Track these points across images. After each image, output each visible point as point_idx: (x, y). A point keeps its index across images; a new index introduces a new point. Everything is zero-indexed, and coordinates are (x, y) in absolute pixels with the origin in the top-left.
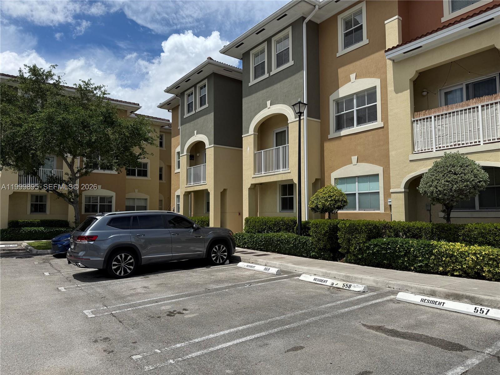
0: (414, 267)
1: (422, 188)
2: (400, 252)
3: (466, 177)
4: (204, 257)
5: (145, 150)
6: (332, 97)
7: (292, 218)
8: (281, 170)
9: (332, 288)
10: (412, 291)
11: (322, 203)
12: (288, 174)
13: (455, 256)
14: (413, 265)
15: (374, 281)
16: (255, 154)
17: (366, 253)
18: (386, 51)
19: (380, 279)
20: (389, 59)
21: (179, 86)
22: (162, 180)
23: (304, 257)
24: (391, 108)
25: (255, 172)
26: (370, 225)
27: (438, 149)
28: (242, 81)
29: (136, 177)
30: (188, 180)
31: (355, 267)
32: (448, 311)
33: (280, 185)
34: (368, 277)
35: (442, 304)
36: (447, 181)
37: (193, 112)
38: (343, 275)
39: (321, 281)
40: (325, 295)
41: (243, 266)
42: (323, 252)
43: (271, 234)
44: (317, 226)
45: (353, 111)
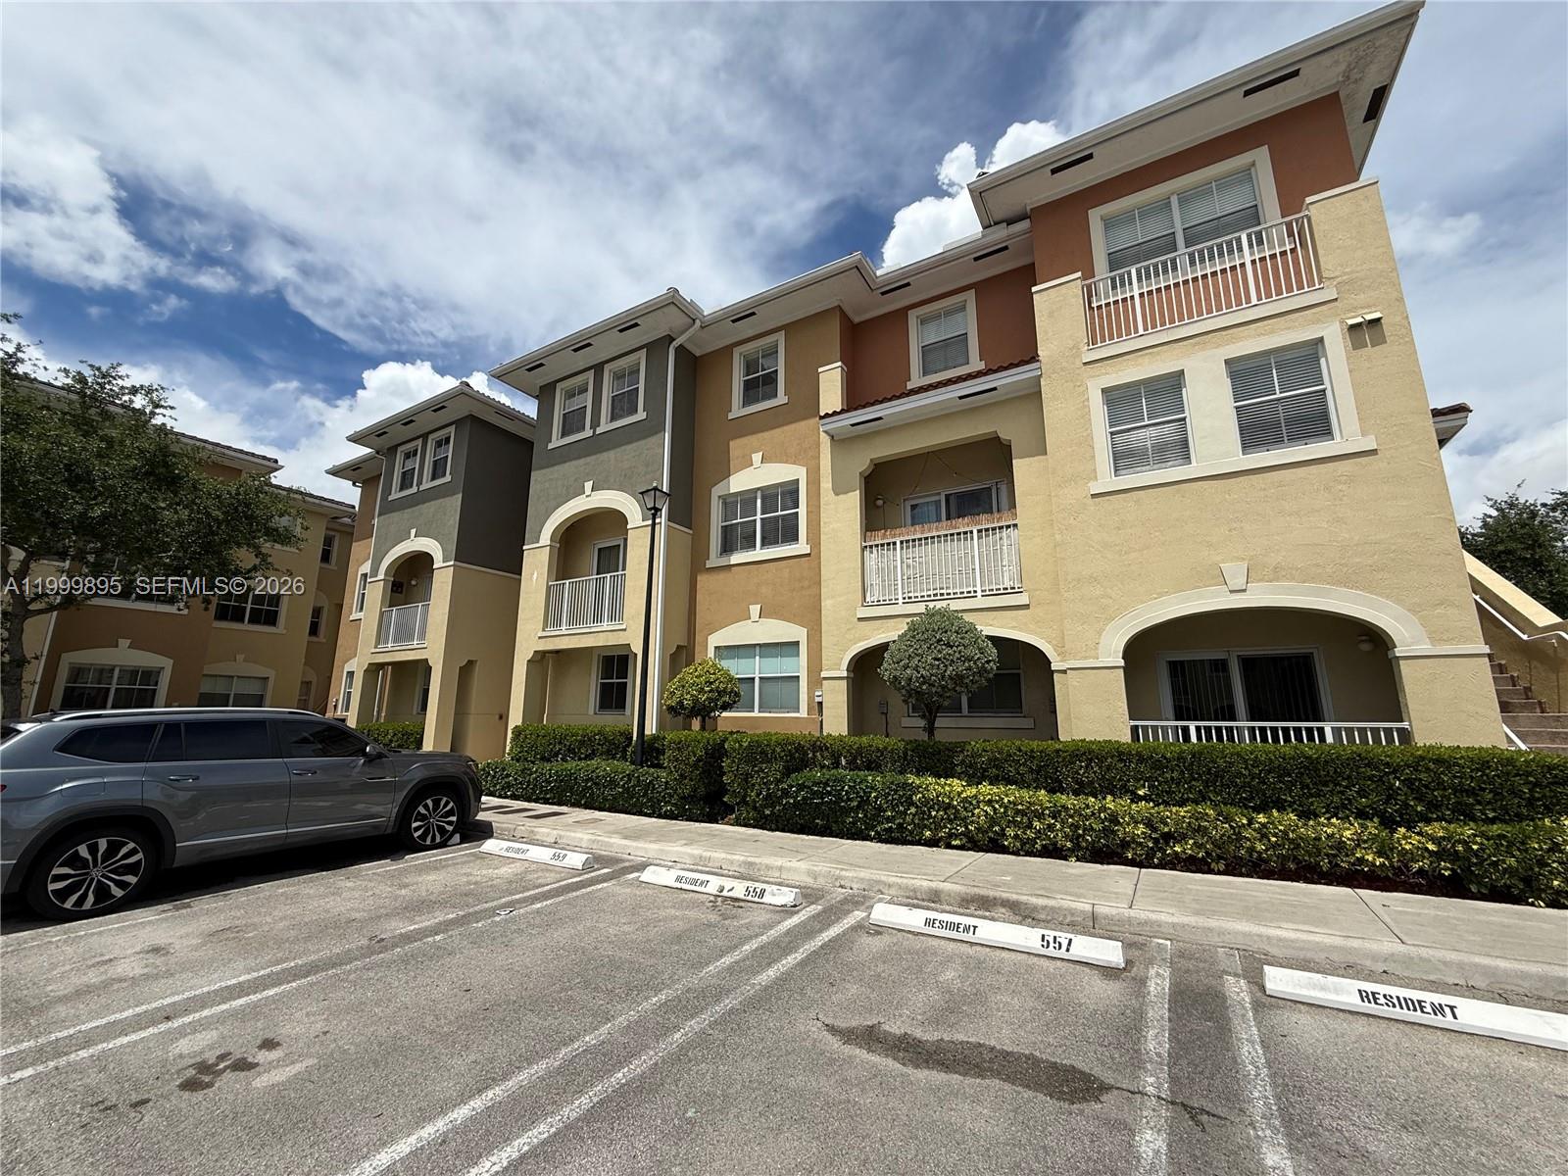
0: (876, 832)
1: (887, 669)
2: (849, 799)
3: (968, 652)
4: (389, 831)
5: (270, 560)
6: (717, 491)
7: (622, 727)
8: (606, 625)
9: (719, 899)
10: (891, 892)
11: (692, 696)
12: (621, 633)
13: (955, 807)
14: (873, 828)
15: (809, 873)
16: (549, 588)
17: (780, 804)
18: (822, 418)
19: (822, 867)
20: (825, 432)
21: (385, 433)
22: (318, 637)
23: (646, 815)
24: (826, 520)
25: (545, 626)
26: (790, 744)
27: (907, 600)
28: (533, 443)
29: (246, 626)
30: (381, 637)
31: (758, 836)
32: (987, 946)
33: (599, 655)
34: (794, 864)
35: (972, 929)
36: (936, 659)
37: (414, 489)
38: (738, 861)
39: (695, 882)
40: (710, 925)
41: (497, 850)
42: (689, 803)
43: (572, 765)
44: (680, 746)
45: (755, 520)
